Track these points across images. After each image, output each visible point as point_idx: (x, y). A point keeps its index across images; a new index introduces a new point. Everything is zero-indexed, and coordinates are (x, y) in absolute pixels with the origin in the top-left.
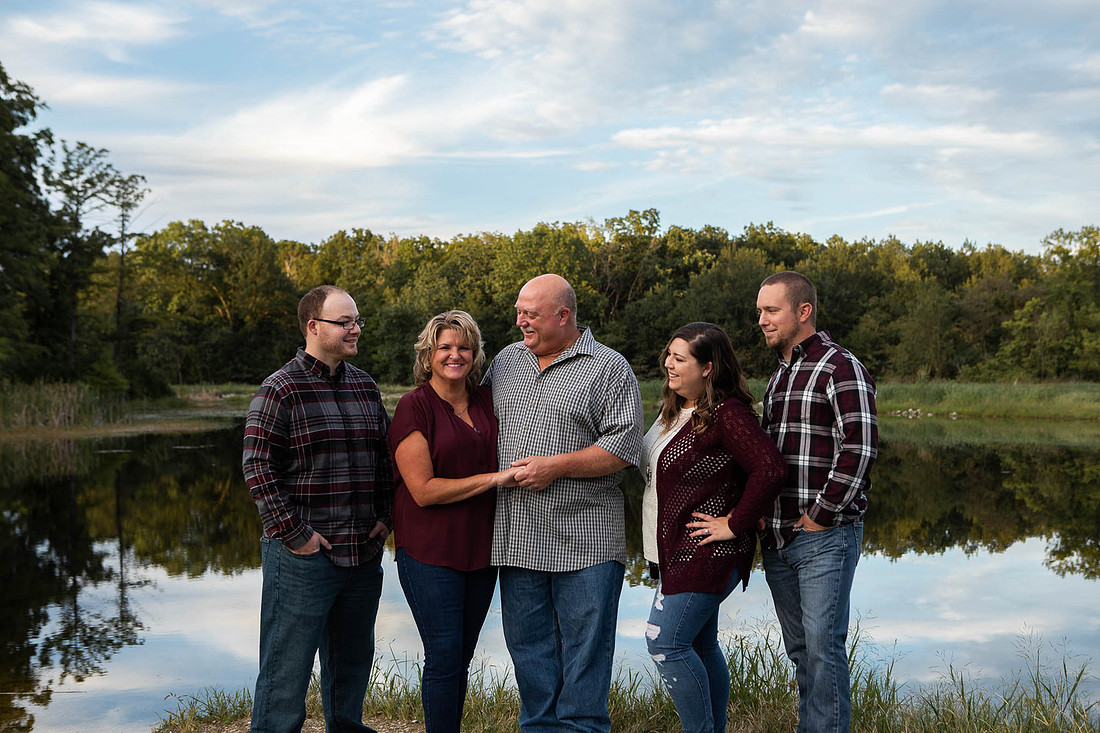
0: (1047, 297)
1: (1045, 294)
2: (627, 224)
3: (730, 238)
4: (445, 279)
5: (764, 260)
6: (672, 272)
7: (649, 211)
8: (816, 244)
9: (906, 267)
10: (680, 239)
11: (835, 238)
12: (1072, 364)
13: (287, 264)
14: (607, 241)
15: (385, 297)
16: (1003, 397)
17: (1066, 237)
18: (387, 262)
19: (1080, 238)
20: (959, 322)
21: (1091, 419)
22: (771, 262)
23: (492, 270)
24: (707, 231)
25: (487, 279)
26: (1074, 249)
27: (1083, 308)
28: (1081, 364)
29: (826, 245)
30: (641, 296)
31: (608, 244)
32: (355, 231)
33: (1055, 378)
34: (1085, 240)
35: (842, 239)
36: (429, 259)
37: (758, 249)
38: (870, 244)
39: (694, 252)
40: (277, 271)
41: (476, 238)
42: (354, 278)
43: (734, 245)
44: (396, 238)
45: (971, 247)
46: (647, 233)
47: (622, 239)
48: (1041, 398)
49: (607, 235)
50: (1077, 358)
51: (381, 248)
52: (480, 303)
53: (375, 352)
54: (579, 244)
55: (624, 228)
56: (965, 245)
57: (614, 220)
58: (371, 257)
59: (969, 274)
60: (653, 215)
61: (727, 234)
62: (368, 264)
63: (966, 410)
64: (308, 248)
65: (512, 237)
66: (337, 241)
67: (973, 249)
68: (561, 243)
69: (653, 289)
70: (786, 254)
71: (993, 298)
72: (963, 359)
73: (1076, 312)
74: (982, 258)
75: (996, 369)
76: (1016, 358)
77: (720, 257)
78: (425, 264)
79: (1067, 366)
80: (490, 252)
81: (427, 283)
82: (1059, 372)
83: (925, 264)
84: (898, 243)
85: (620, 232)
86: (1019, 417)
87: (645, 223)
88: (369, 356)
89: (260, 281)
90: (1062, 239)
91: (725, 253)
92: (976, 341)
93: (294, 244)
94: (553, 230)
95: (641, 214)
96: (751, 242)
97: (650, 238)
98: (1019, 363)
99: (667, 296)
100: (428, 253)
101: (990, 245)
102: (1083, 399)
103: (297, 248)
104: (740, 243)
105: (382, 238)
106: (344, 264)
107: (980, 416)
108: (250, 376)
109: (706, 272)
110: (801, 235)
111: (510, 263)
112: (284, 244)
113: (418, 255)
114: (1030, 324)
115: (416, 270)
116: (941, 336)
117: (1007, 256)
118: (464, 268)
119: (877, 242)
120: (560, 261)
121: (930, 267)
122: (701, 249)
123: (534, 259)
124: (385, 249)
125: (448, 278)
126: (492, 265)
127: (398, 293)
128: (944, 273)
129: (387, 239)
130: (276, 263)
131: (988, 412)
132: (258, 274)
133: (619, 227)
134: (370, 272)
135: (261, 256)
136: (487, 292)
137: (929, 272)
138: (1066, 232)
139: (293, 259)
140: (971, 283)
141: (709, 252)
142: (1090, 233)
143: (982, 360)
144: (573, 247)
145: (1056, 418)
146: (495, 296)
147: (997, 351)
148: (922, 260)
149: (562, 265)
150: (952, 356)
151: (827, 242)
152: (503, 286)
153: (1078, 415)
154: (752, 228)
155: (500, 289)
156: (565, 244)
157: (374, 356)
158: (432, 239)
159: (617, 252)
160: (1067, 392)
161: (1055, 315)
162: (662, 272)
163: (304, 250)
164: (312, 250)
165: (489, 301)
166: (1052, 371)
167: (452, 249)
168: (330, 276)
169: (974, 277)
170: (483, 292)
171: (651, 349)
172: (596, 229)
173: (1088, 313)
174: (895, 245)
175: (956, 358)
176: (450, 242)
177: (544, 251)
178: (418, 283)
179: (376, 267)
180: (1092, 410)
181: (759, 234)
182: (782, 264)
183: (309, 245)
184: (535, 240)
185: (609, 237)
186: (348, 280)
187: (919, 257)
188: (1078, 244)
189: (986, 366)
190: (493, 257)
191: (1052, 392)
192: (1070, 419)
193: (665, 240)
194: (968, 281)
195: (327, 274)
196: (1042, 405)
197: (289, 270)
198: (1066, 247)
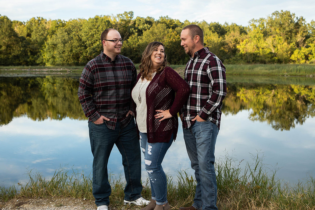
0: (250, 39)
1: (249, 38)
2: (124, 16)
3: (155, 20)
4: (67, 33)
5: (166, 27)
6: (138, 31)
7: (131, 12)
8: (181, 23)
9: (208, 29)
10: (140, 20)
11: (186, 21)
12: (257, 59)
13: (15, 27)
14: (117, 21)
15: (48, 38)
16: (239, 69)
17: (255, 21)
18: (47, 27)
19: (259, 21)
20: (224, 46)
21: (265, 75)
22: (167, 28)
23: (81, 30)
24: (148, 18)
25: (80, 33)
26: (257, 24)
27: (260, 42)
28: (260, 59)
29: (184, 23)
30: (128, 38)
31: (118, 22)
32: (38, 17)
33: (252, 63)
34: (260, 22)
35: (188, 21)
36: (61, 26)
37: (164, 24)
38: (197, 23)
39: (144, 25)
40: (12, 30)
41: (76, 20)
42: (37, 32)
43: (157, 23)
44: (51, 20)
45: (227, 24)
46: (130, 19)
47: (122, 20)
48: (250, 69)
49: (117, 19)
50: (259, 57)
51: (46, 23)
52: (78, 40)
53: (44, 56)
54: (108, 22)
55: (123, 17)
56: (225, 23)
57: (119, 15)
58: (43, 26)
59: (226, 32)
60: (132, 13)
61: (154, 19)
62: (42, 28)
63: (228, 73)
64: (22, 23)
65: (87, 19)
66: (32, 20)
67: (228, 24)
68: (103, 22)
69: (132, 36)
70: (172, 26)
71: (234, 39)
72: (225, 57)
73: (258, 43)
74: (230, 27)
75: (235, 60)
76: (241, 57)
77: (152, 26)
78: (60, 28)
79: (256, 59)
80: (81, 24)
81: (61, 34)
82: (253, 61)
83: (214, 29)
84: (206, 22)
85: (121, 18)
86: (244, 75)
87: (129, 15)
88: (42, 57)
89: (7, 34)
90: (254, 21)
91: (154, 25)
92: (229, 52)
93: (18, 22)
94: (101, 18)
95: (128, 13)
96: (161, 22)
97: (131, 20)
98: (242, 58)
99: (136, 38)
100: (61, 24)
101: (232, 23)
102: (262, 69)
103: (19, 23)
104: (158, 22)
105: (46, 20)
106: (34, 28)
107: (232, 74)
108: (4, 63)
109: (148, 31)
110: (176, 20)
111: (87, 28)
112: (15, 22)
113: (57, 25)
114: (245, 47)
115: (57, 30)
116: (219, 50)
117: (237, 27)
118: (73, 29)
119: (199, 22)
120: (103, 27)
121: (215, 29)
122: (147, 24)
123: (95, 26)
124: (47, 23)
125: (68, 32)
126: (81, 28)
127: (51, 36)
128: (219, 31)
129: (48, 20)
130: (12, 27)
131: (234, 73)
132: (6, 31)
133: (121, 17)
134: (42, 30)
135: (7, 25)
136: (80, 37)
137: (215, 31)
138: (255, 19)
139: (18, 27)
140: (227, 34)
141: (149, 25)
142: (262, 20)
143: (231, 58)
144: (107, 23)
145: (254, 75)
146: (82, 38)
147: (235, 55)
148: (213, 27)
149: (103, 28)
150: (222, 57)
151: (184, 22)
152: (85, 35)
153: (261, 74)
154: (162, 17)
155: (84, 36)
156: (104, 22)
157: (44, 57)
158: (62, 20)
159: (120, 24)
160: (257, 67)
161: (252, 44)
162: (134, 31)
163: (21, 24)
164: (23, 23)
165: (81, 40)
166: (251, 61)
167: (68, 23)
168: (30, 32)
169: (228, 33)
170: (79, 37)
171: (131, 54)
172: (114, 17)
173: (261, 43)
174: (205, 23)
175: (223, 57)
176: (68, 21)
177: (98, 24)
178: (58, 34)
179: (44, 29)
180: (265, 72)
181: (164, 19)
182: (171, 28)
183: (22, 22)
184: (95, 20)
185: (118, 20)
186: (35, 33)
187: (212, 27)
188: (258, 23)
189: (232, 59)
190: (81, 26)
191: (253, 67)
192: (258, 75)
193: (135, 21)
194: (226, 34)
195: (29, 31)
196: (250, 71)
197: (16, 29)
198: (255, 24)
